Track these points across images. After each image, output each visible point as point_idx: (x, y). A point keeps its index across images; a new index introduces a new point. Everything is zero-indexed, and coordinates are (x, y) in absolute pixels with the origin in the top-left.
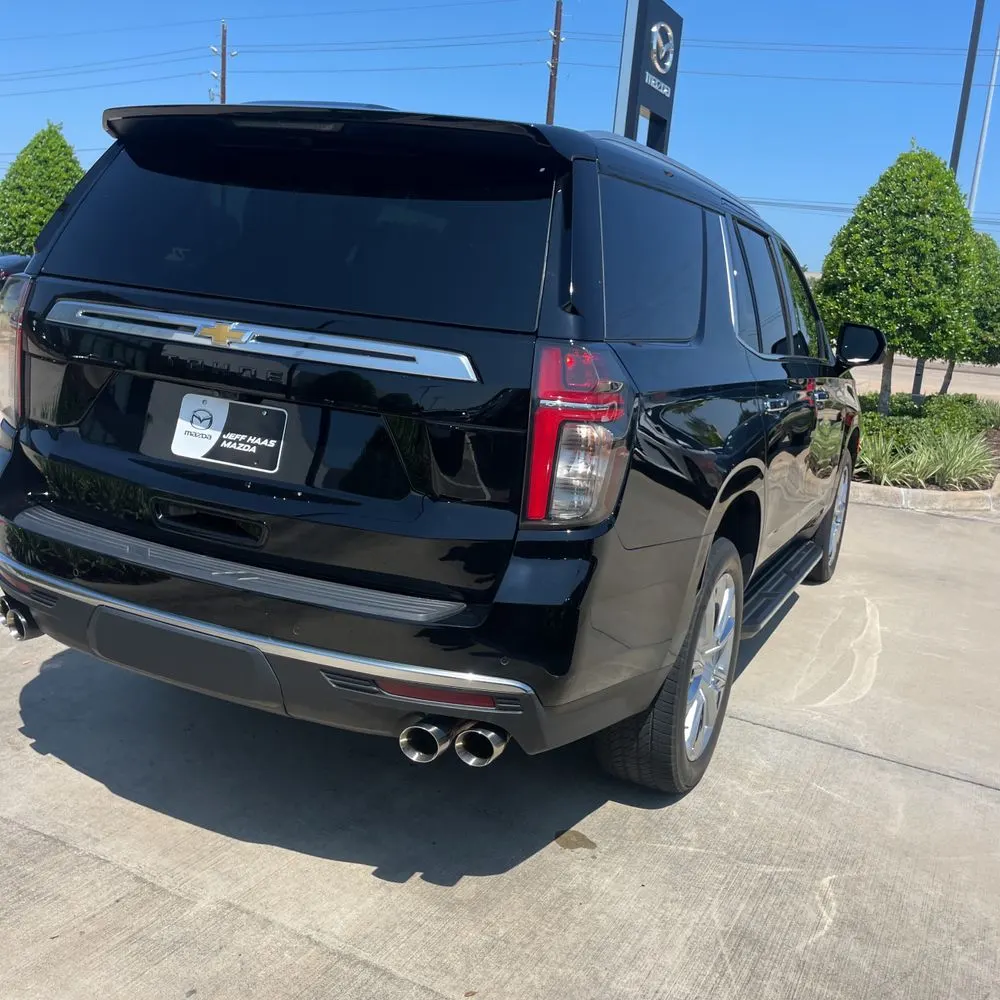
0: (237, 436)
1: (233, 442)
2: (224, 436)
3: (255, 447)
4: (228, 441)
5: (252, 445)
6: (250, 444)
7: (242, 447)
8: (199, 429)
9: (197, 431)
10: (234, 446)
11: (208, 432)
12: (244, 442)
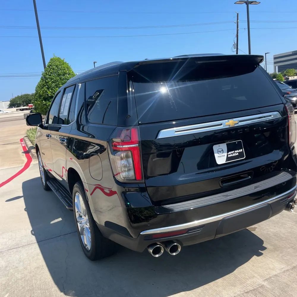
0: (231, 152)
1: (231, 154)
2: (228, 154)
3: (238, 153)
4: (229, 154)
5: (237, 153)
6: (236, 153)
7: (234, 155)
8: (221, 154)
9: (221, 155)
10: (232, 155)
11: (223, 154)
12: (234, 153)
